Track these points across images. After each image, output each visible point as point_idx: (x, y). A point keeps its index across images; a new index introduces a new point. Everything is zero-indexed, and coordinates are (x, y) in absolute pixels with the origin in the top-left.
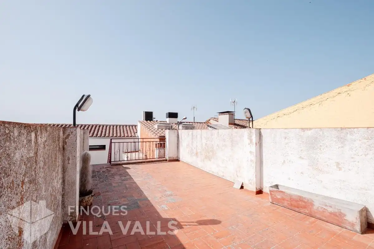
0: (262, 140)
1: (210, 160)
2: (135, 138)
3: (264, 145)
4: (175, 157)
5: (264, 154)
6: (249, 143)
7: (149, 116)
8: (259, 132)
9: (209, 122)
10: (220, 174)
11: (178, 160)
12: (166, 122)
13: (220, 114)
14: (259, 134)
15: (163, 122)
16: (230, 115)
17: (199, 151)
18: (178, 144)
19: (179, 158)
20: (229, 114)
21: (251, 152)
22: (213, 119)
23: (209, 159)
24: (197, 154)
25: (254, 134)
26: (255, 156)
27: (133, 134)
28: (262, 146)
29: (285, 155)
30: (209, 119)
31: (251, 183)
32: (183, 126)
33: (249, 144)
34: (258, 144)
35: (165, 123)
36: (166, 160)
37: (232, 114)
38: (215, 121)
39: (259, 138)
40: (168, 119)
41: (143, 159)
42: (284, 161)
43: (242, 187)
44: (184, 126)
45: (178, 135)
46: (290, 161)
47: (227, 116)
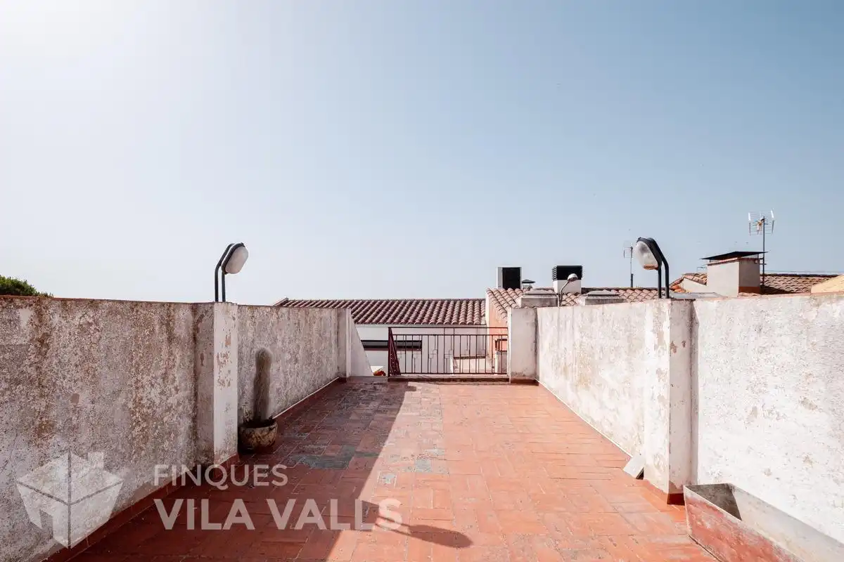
0: (696, 338)
1: (587, 387)
2: (479, 326)
3: (702, 352)
4: (528, 373)
5: (701, 382)
6: (655, 345)
7: (511, 278)
8: (687, 311)
9: (679, 288)
10: (605, 429)
11: (534, 382)
12: (553, 290)
13: (714, 262)
14: (687, 318)
15: (544, 289)
16: (745, 263)
17: (569, 362)
18: (536, 342)
19: (538, 378)
20: (739, 260)
21: (659, 372)
22: (691, 277)
23: (586, 385)
24: (565, 370)
25: (668, 318)
26: (669, 384)
27: (476, 319)
28: (696, 353)
29: (756, 389)
30: (680, 277)
31: (658, 467)
32: (587, 300)
33: (656, 347)
34: (680, 348)
35: (550, 292)
36: (507, 380)
37: (755, 260)
38: (698, 281)
39: (686, 329)
40: (556, 282)
41: (486, 373)
42: (755, 409)
43: (641, 476)
44: (591, 298)
45: (536, 320)
46: (770, 412)
47: (734, 267)
